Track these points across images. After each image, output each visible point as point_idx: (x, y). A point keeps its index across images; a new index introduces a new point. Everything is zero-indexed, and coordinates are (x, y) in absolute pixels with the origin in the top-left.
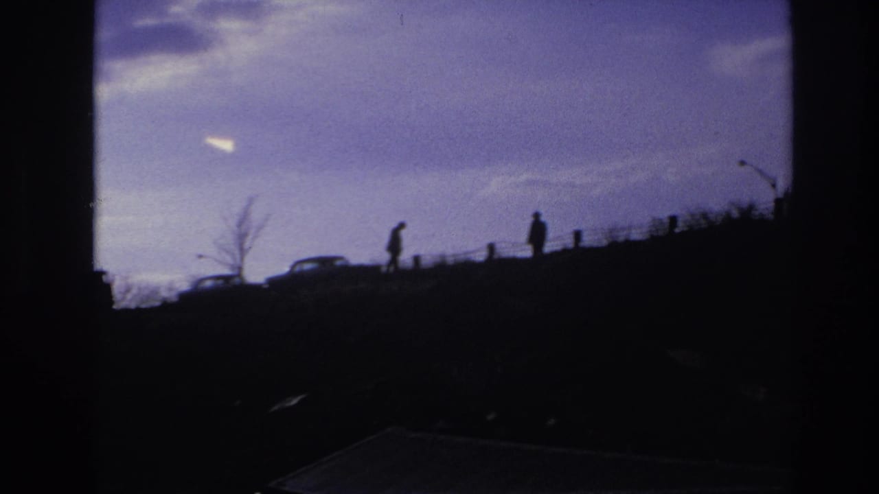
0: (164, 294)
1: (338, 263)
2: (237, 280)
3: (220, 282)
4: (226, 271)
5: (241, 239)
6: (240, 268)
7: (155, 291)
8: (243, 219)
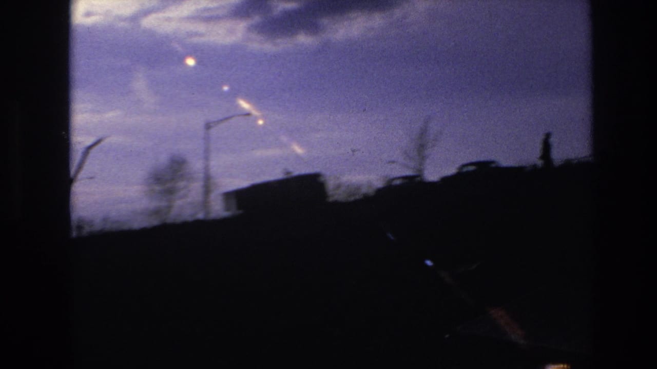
0: (364, 190)
1: (493, 165)
2: (419, 179)
3: (406, 181)
4: (409, 172)
5: (421, 146)
6: (421, 170)
7: (358, 188)
8: (423, 132)
